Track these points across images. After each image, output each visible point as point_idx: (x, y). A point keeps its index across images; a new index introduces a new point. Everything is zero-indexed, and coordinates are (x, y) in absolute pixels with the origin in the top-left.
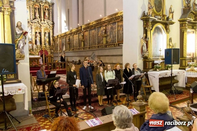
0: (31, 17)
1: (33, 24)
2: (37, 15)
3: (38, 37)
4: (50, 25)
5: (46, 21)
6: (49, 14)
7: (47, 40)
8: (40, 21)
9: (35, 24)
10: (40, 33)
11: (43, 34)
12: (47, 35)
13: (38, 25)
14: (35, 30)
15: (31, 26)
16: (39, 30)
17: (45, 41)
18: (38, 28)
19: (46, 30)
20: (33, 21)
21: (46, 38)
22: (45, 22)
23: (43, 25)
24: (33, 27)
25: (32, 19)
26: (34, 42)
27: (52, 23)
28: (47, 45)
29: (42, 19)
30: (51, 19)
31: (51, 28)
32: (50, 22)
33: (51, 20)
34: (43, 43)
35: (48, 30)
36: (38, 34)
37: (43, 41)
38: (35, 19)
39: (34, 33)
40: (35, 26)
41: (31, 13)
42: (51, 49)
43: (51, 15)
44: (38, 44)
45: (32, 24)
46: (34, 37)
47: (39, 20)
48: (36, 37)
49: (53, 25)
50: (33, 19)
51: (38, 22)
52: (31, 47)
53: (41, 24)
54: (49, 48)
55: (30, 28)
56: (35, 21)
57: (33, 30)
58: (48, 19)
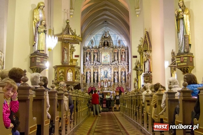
0: (111, 60)
1: (112, 65)
3: (116, 76)
4: (126, 65)
6: (125, 56)
7: (124, 78)
9: (114, 65)
10: (118, 72)
11: (120, 73)
12: (123, 74)
13: (116, 66)
14: (114, 70)
16: (117, 70)
17: (121, 79)
21: (122, 76)
22: (122, 63)
23: (119, 66)
24: (112, 68)
25: (111, 62)
26: (112, 80)
27: (127, 63)
28: (123, 82)
30: (127, 60)
31: (127, 68)
32: (126, 63)
34: (120, 81)
35: (125, 70)
36: (116, 74)
37: (120, 79)
38: (114, 61)
39: (112, 73)
40: (114, 67)
41: (111, 57)
42: (126, 86)
43: (127, 56)
44: (116, 81)
45: (111, 66)
46: (113, 76)
47: (117, 62)
48: (114, 76)
49: (128, 65)
50: (113, 62)
51: (116, 63)
52: (110, 84)
54: (125, 84)
55: (110, 69)
56: (114, 63)
57: (112, 70)
58: (125, 61)
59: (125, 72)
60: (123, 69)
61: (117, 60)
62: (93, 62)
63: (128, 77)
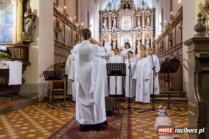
0: (133, 26)
1: (134, 32)
2: (139, 23)
3: (138, 45)
4: (151, 31)
5: (147, 27)
6: (150, 21)
7: (148, 47)
8: (140, 29)
9: (136, 32)
11: (143, 41)
12: (148, 42)
13: (139, 33)
14: (136, 38)
15: (132, 34)
16: (140, 38)
17: (146, 48)
18: (140, 36)
19: (147, 37)
20: (134, 29)
21: (147, 45)
22: (146, 29)
23: (143, 32)
24: (134, 35)
25: (133, 27)
27: (152, 29)
29: (143, 26)
30: (152, 25)
31: (152, 35)
32: (151, 28)
33: (152, 27)
35: (149, 37)
36: (139, 42)
39: (134, 41)
40: (136, 34)
41: (133, 22)
43: (152, 21)
44: (139, 51)
45: (132, 32)
46: (135, 45)
47: (140, 27)
48: (137, 45)
49: (154, 31)
50: (135, 28)
51: (139, 29)
53: (142, 31)
55: (131, 36)
56: (137, 29)
57: (134, 38)
58: (150, 26)
59: (150, 40)
60: (148, 36)
61: (140, 25)
62: (111, 29)
63: (153, 45)
